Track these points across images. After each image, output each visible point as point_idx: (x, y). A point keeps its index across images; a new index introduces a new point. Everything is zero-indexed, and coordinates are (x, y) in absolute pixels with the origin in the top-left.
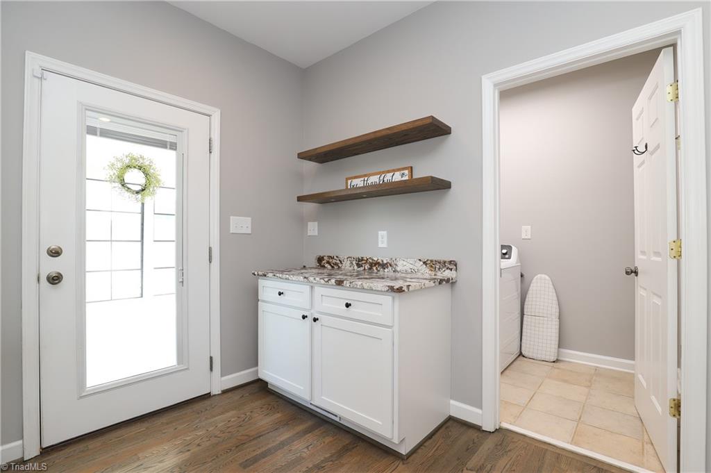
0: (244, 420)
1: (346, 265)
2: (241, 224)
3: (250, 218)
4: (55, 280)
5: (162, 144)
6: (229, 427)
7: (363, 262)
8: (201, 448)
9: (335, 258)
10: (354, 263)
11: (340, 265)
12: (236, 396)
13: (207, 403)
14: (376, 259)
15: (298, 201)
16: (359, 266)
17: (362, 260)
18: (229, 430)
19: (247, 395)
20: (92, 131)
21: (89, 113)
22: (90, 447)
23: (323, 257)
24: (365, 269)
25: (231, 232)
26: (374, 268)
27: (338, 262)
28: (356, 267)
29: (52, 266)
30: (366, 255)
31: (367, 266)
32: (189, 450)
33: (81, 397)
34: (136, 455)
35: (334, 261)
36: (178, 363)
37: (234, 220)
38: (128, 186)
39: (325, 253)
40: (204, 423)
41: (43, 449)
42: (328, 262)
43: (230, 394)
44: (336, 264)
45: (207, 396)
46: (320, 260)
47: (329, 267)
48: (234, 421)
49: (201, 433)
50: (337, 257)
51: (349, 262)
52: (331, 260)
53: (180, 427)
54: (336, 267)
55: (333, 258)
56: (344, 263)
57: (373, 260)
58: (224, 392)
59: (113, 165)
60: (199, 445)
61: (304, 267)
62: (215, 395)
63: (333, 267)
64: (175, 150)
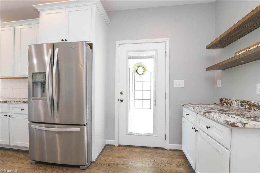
0: (168, 164)
1: (235, 105)
2: (179, 83)
3: (184, 81)
4: (122, 101)
5: (149, 57)
6: (162, 163)
7: (245, 103)
8: (148, 165)
9: (229, 100)
10: (239, 103)
11: (231, 104)
12: (173, 153)
13: (162, 151)
14: (253, 102)
15: (207, 70)
16: (242, 105)
17: (244, 102)
18: (161, 165)
19: (177, 155)
20: (130, 58)
21: (129, 53)
22: (127, 149)
23: (223, 99)
24: (246, 108)
25: (175, 86)
26: (252, 108)
27: (230, 102)
28: (240, 106)
29: (121, 97)
30: (247, 99)
31: (247, 106)
32: (145, 164)
33: (127, 134)
34: (133, 157)
35: (228, 102)
36: (154, 133)
37: (176, 81)
38: (139, 73)
39: (224, 97)
40: (155, 158)
41: (119, 145)
42: (225, 102)
43: (171, 152)
44: (229, 103)
45: (163, 149)
46: (221, 100)
47: (226, 105)
48: (165, 162)
49: (152, 160)
50: (230, 99)
51: (236, 103)
52: (226, 101)
53: (149, 155)
54: (229, 105)
55: (227, 100)
56: (233, 103)
57: (251, 102)
58: (170, 150)
59: (134, 67)
60: (148, 164)
61: (215, 103)
62: (166, 149)
63: (227, 105)
64: (153, 58)
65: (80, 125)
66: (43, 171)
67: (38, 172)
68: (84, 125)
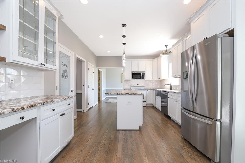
65: (212, 119)
66: (184, 145)
67: (182, 144)
68: (215, 120)
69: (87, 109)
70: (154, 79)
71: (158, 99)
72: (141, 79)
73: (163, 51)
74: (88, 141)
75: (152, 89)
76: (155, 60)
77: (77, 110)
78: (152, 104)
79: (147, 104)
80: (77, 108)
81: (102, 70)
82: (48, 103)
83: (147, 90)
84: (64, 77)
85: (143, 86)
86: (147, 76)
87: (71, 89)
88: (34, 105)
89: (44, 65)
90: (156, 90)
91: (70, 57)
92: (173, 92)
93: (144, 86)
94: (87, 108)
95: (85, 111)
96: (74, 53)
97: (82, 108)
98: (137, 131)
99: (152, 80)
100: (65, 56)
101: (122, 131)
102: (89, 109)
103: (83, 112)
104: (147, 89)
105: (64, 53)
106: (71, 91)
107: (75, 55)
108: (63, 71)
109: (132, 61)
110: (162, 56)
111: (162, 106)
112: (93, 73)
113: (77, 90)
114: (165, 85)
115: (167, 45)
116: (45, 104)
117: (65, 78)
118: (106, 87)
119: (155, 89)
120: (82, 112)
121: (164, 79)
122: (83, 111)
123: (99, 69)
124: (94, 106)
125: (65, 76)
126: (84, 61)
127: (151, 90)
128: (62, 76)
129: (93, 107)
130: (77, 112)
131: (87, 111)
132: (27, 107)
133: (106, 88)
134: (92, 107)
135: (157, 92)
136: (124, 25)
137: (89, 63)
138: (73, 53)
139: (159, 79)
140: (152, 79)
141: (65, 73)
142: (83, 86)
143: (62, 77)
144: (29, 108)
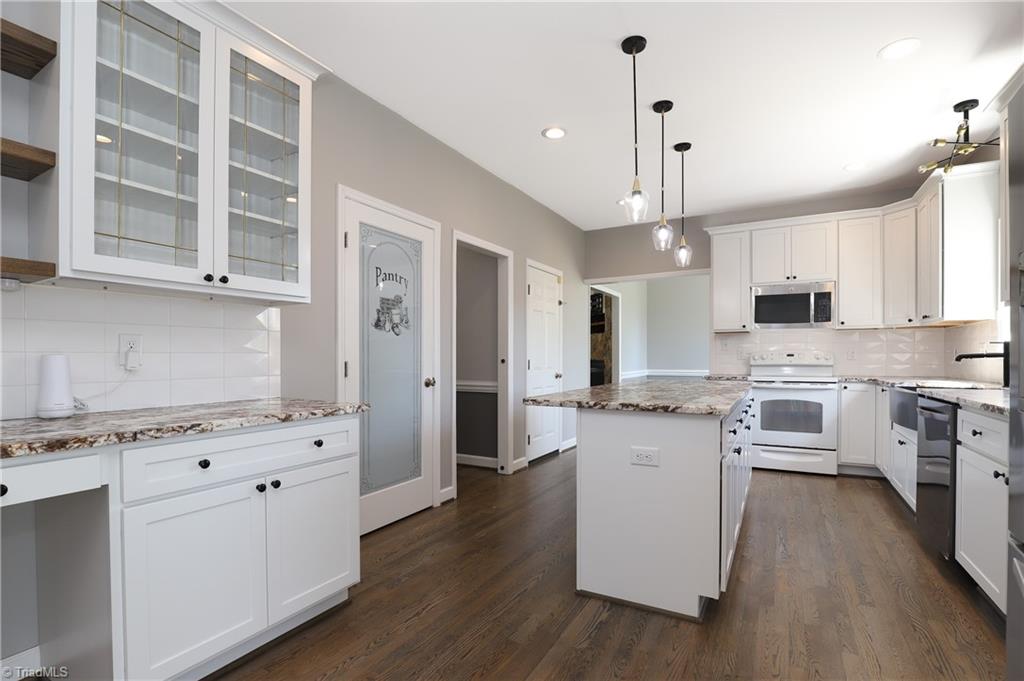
69: (523, 462)
70: (891, 323)
71: (901, 443)
72: (811, 326)
73: (936, 142)
74: (415, 616)
75: (875, 382)
76: (900, 214)
77: (457, 457)
78: (877, 469)
79: (839, 466)
80: (458, 452)
81: (618, 291)
82: (166, 435)
83: (843, 385)
84: (388, 326)
85: (822, 362)
86: (845, 308)
87: (426, 375)
88: (75, 443)
89: (224, 280)
90: (893, 385)
91: (421, 243)
92: (986, 407)
93: (830, 363)
94: (524, 455)
95: (510, 470)
96: (439, 224)
97: (496, 457)
98: (682, 624)
99: (882, 327)
100: (389, 239)
101: (600, 603)
102: (533, 463)
103: (499, 471)
104: (839, 381)
105: (389, 229)
106: (427, 384)
107: (446, 234)
108: (384, 301)
109: (751, 231)
110: (940, 179)
111: (918, 484)
112: (560, 303)
113: (458, 378)
114: (959, 359)
115: (974, 103)
116: (147, 438)
117: (393, 328)
118: (649, 368)
119: (891, 381)
120: (496, 470)
121: (966, 322)
122: (502, 468)
123: (600, 288)
124: (563, 452)
125: (391, 320)
126: (505, 258)
127: (873, 387)
128: (379, 320)
129: (561, 455)
130: (458, 465)
131: (519, 471)
132: (31, 449)
133: (646, 372)
134: (556, 453)
135: (898, 400)
136: (634, 45)
137: (530, 261)
138: (437, 226)
139: (927, 322)
140: (884, 322)
141: (394, 311)
142: (499, 361)
143: (378, 325)
144: (40, 451)
